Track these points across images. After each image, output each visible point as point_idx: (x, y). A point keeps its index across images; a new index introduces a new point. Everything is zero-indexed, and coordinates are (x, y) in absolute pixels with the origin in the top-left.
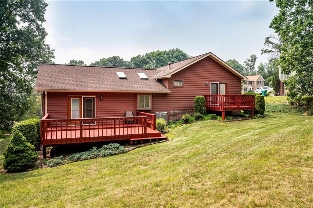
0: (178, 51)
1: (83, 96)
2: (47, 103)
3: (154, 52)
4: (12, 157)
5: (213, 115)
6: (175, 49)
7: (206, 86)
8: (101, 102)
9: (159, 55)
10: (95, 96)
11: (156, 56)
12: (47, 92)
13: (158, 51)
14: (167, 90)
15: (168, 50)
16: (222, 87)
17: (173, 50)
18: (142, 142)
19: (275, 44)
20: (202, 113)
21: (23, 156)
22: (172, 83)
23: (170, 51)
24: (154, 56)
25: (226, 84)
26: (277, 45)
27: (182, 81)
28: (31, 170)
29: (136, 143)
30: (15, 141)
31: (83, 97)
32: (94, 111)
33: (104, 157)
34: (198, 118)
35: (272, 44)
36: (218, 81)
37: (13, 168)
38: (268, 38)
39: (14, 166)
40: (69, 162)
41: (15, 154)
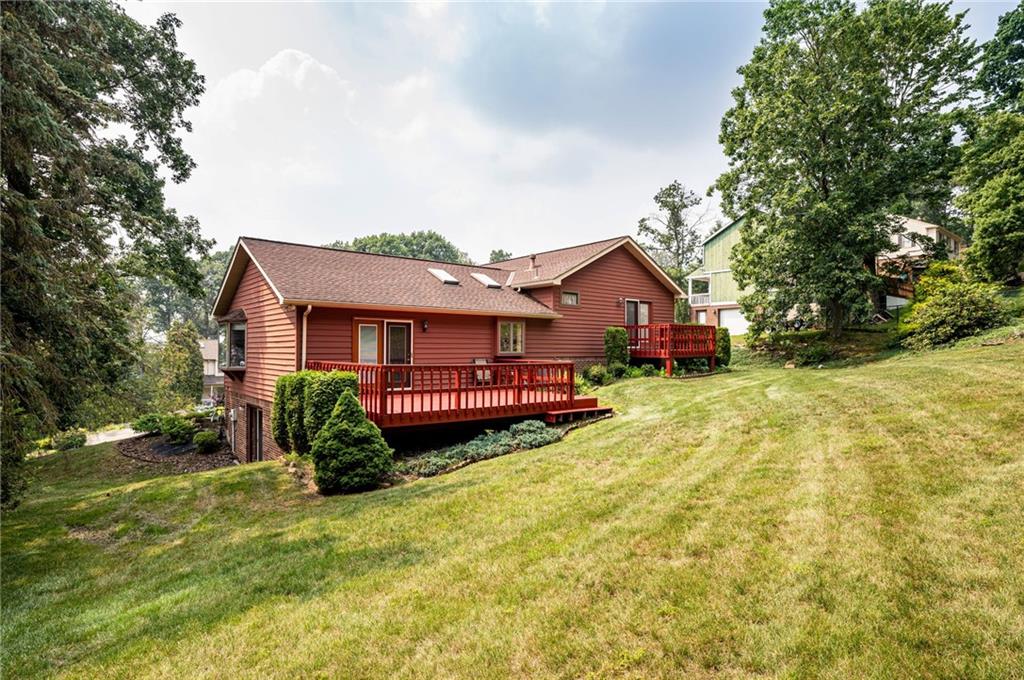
0: (434, 237)
1: (386, 321)
2: (307, 336)
3: (374, 237)
4: (350, 454)
5: (649, 366)
6: (426, 233)
7: (618, 306)
8: (425, 335)
9: (389, 243)
10: (411, 322)
11: (382, 245)
12: (313, 307)
13: (384, 235)
14: (549, 311)
15: (408, 234)
16: (644, 310)
17: (421, 234)
18: (571, 419)
19: (659, 234)
20: (623, 361)
21: (373, 452)
22: (560, 298)
23: (413, 234)
24: (378, 244)
25: (650, 303)
26: (663, 236)
27: (577, 294)
28: (387, 484)
29: (561, 420)
30: (350, 415)
31: (388, 324)
32: (410, 357)
33: (531, 448)
34: (619, 374)
35: (653, 232)
36: (635, 297)
37: (356, 479)
38: (643, 220)
39: (356, 475)
40: (460, 465)
41: (354, 445)
